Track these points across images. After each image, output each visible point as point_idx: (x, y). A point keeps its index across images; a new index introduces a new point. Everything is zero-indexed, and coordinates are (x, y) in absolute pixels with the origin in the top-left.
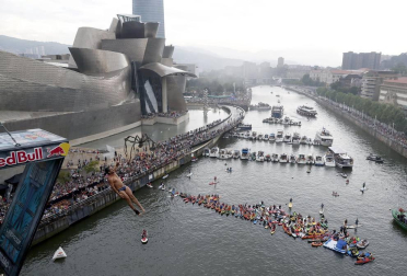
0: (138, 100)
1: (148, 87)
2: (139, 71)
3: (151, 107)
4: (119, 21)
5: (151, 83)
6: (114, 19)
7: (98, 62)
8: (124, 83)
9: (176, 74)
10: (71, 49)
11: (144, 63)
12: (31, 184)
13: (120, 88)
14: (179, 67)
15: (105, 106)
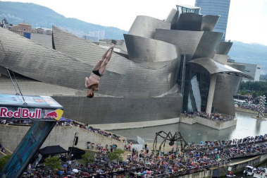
0: (181, 95)
1: (194, 83)
2: (187, 65)
3: (194, 104)
4: (178, 12)
5: (198, 79)
6: (174, 10)
7: (148, 50)
8: (170, 76)
9: (229, 73)
10: (125, 36)
11: (195, 57)
12: (30, 139)
13: (165, 80)
14: (234, 66)
15: (145, 95)
